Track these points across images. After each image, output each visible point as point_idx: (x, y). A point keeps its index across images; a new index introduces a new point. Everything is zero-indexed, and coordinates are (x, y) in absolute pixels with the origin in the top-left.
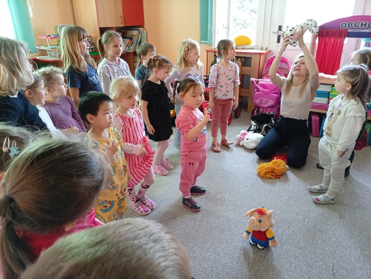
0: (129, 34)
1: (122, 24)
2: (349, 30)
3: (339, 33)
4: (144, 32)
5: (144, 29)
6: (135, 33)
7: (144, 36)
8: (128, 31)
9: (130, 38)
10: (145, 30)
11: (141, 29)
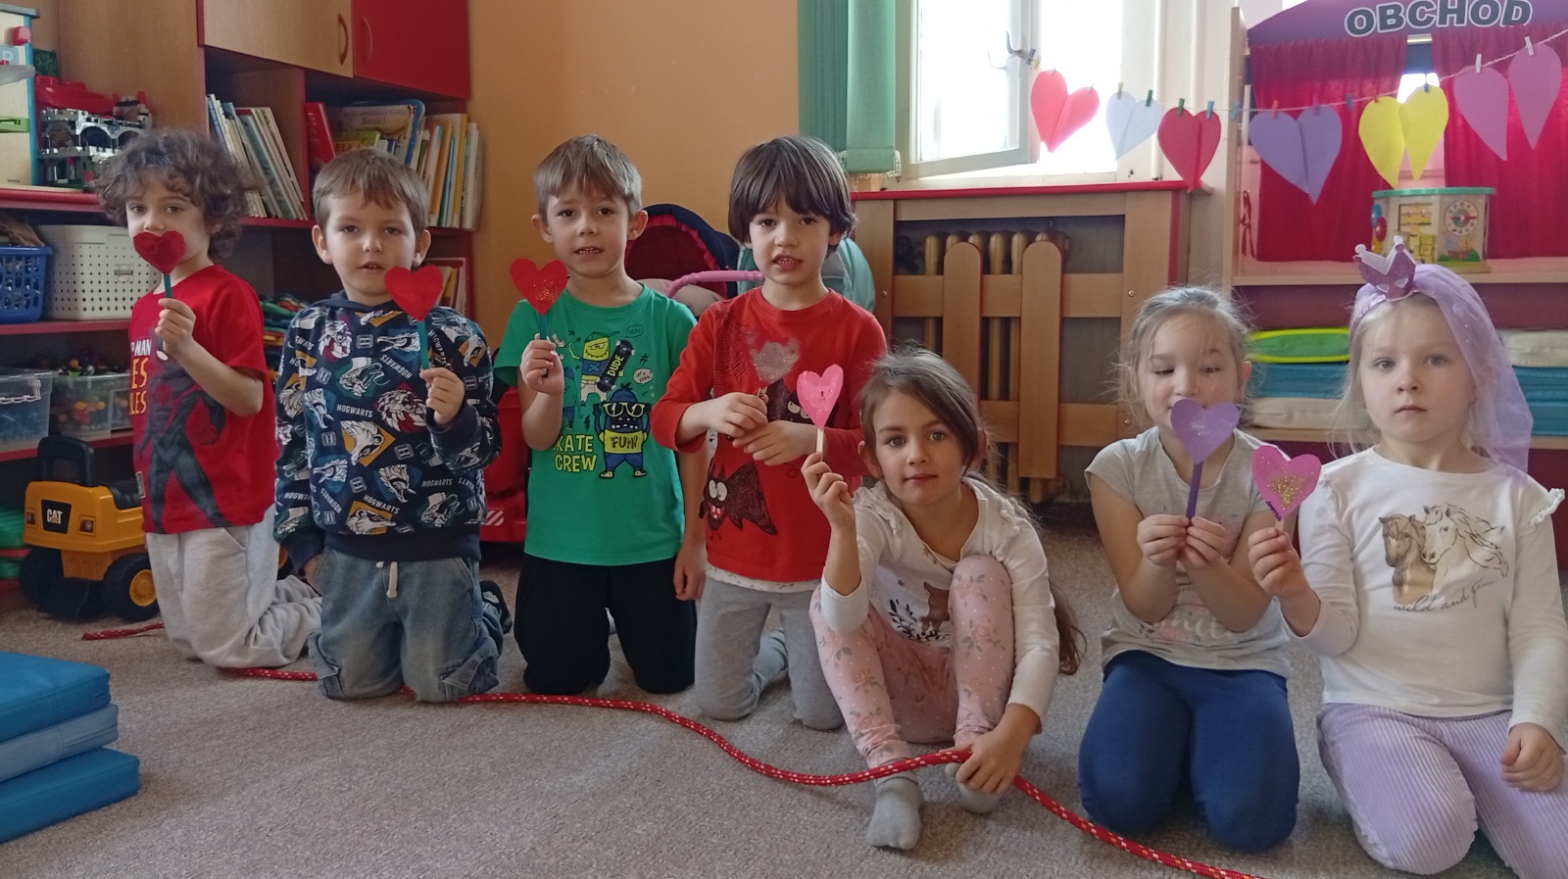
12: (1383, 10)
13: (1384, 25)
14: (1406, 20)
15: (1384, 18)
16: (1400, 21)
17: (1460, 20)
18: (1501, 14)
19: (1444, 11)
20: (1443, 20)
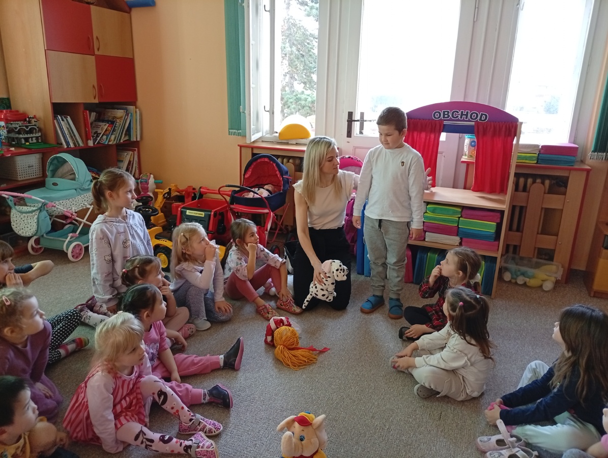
0: (109, 114)
1: (95, 99)
2: (445, 123)
3: (432, 126)
4: (136, 112)
5: (136, 108)
6: (120, 113)
7: (136, 120)
8: (107, 110)
9: (110, 121)
10: (138, 110)
11: (131, 108)
12: (444, 112)
13: (444, 117)
14: (451, 116)
15: (444, 114)
16: (449, 116)
17: (466, 118)
18: (479, 118)
19: (462, 114)
20: (461, 118)
